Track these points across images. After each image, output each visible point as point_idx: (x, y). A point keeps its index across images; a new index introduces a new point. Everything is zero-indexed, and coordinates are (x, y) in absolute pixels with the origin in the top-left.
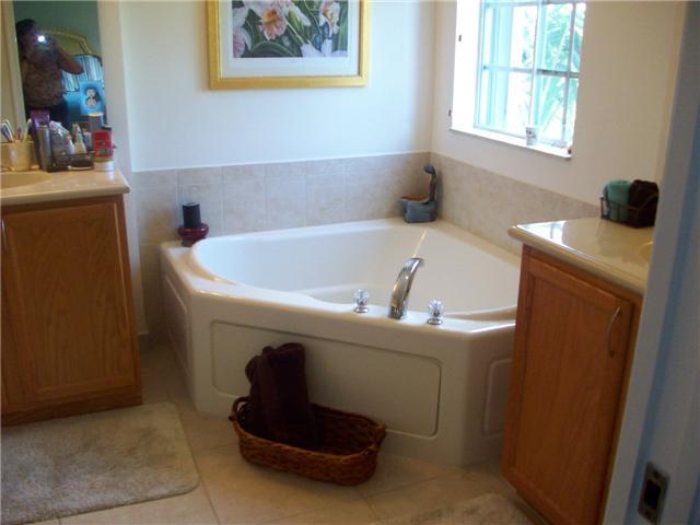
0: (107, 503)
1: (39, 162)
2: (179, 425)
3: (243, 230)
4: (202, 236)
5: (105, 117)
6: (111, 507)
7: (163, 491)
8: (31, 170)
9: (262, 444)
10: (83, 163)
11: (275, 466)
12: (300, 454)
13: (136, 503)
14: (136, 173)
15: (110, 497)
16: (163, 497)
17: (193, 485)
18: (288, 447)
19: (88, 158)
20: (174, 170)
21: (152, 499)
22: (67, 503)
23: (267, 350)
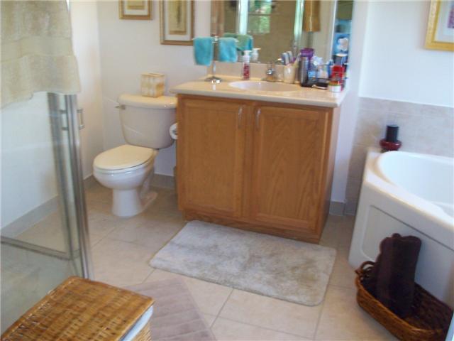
0: (262, 291)
1: (299, 80)
2: (332, 265)
3: (429, 152)
4: (395, 149)
5: (347, 58)
6: (263, 295)
7: (295, 298)
8: (294, 83)
9: (366, 295)
10: (323, 85)
11: (373, 314)
12: (386, 312)
13: (278, 299)
14: (362, 98)
15: (265, 289)
16: (294, 302)
17: (316, 303)
18: (380, 305)
19: (328, 82)
20: (387, 101)
21: (287, 301)
22: (242, 282)
23: (396, 236)
